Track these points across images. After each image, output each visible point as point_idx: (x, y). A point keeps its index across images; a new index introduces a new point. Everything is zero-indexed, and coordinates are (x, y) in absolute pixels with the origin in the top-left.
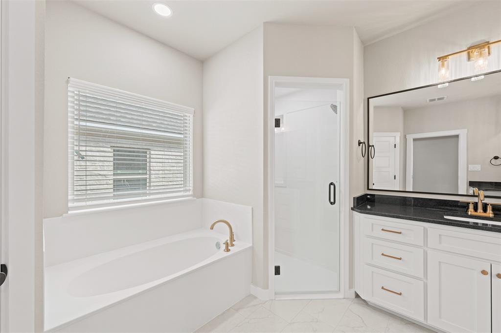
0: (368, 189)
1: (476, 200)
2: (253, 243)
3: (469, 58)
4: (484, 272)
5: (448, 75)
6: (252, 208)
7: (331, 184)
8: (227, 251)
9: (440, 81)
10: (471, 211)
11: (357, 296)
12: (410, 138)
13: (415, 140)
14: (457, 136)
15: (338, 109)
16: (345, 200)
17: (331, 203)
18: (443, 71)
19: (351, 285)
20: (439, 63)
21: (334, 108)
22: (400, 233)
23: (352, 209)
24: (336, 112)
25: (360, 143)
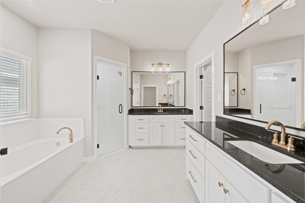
0: (132, 107)
1: (159, 108)
2: (85, 137)
3: (158, 66)
4: (161, 126)
5: (154, 70)
6: (84, 119)
7: (120, 105)
8: (71, 142)
9: (152, 71)
10: (159, 111)
11: (130, 147)
12: (143, 86)
13: (144, 87)
14: (156, 87)
15: (122, 74)
16: (126, 111)
17: (120, 113)
18: (153, 69)
19: (128, 143)
20: (152, 66)
21: (120, 74)
22: (143, 120)
23: (128, 114)
24: (121, 75)
25: (130, 89)
